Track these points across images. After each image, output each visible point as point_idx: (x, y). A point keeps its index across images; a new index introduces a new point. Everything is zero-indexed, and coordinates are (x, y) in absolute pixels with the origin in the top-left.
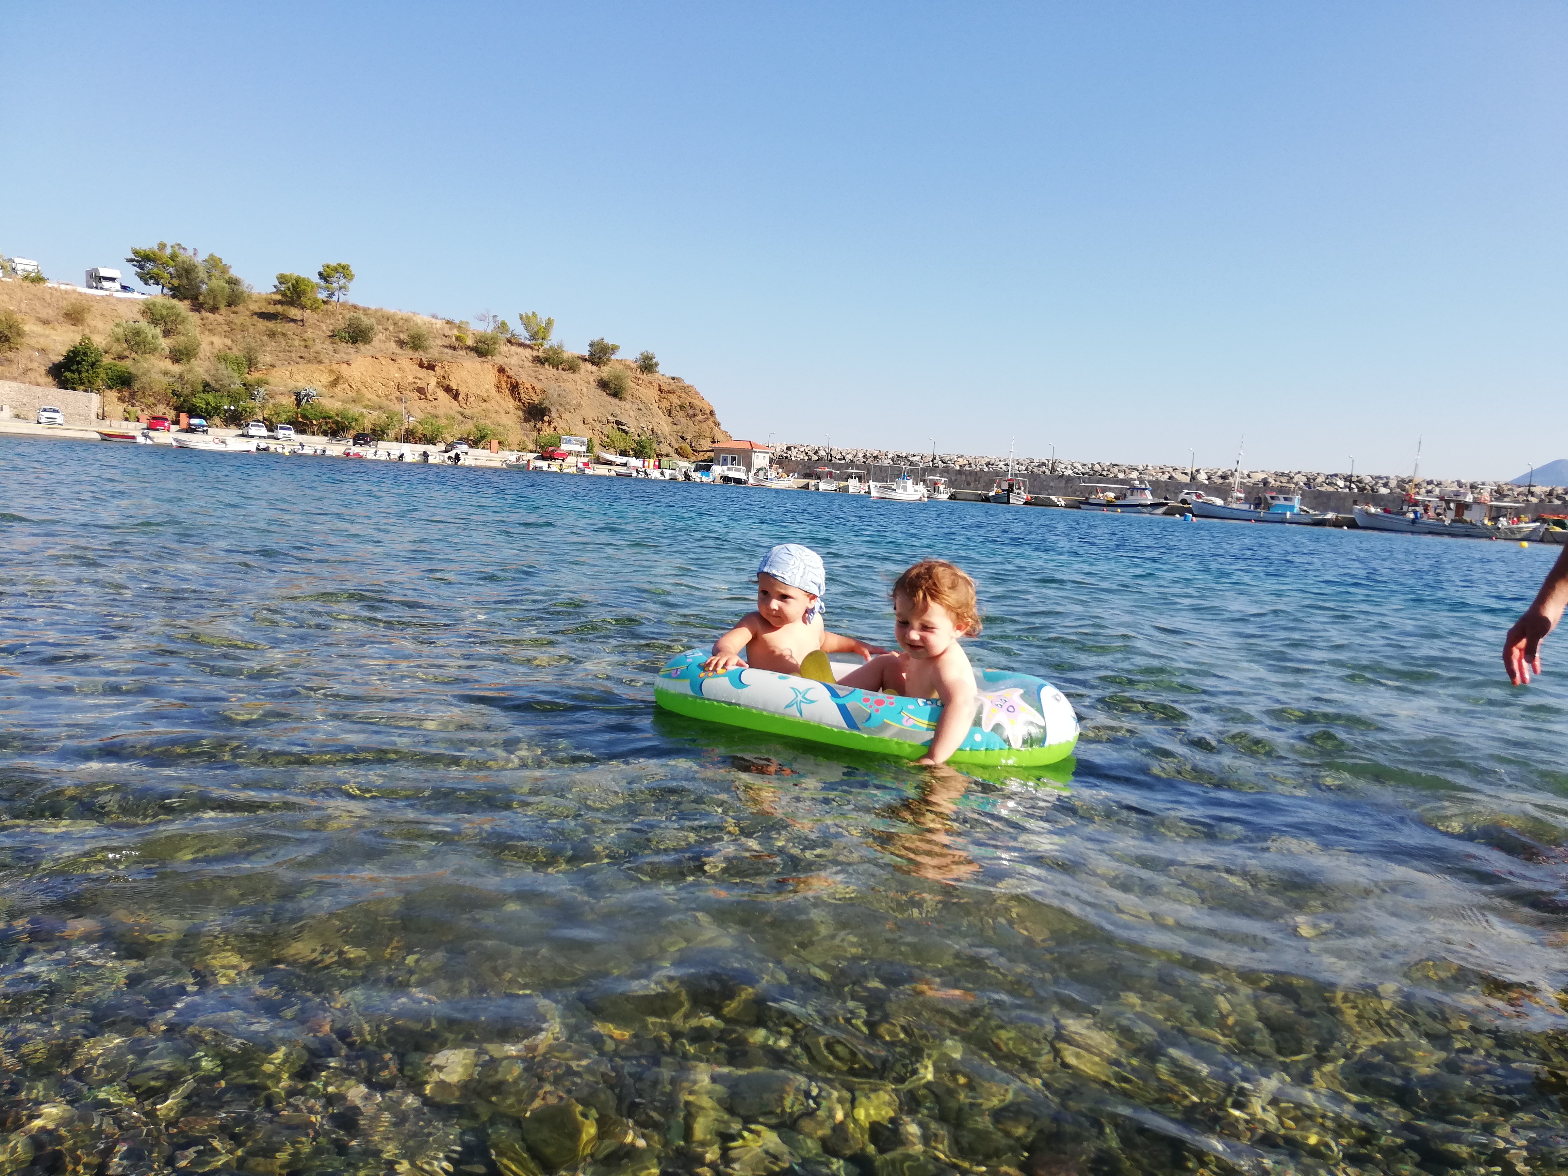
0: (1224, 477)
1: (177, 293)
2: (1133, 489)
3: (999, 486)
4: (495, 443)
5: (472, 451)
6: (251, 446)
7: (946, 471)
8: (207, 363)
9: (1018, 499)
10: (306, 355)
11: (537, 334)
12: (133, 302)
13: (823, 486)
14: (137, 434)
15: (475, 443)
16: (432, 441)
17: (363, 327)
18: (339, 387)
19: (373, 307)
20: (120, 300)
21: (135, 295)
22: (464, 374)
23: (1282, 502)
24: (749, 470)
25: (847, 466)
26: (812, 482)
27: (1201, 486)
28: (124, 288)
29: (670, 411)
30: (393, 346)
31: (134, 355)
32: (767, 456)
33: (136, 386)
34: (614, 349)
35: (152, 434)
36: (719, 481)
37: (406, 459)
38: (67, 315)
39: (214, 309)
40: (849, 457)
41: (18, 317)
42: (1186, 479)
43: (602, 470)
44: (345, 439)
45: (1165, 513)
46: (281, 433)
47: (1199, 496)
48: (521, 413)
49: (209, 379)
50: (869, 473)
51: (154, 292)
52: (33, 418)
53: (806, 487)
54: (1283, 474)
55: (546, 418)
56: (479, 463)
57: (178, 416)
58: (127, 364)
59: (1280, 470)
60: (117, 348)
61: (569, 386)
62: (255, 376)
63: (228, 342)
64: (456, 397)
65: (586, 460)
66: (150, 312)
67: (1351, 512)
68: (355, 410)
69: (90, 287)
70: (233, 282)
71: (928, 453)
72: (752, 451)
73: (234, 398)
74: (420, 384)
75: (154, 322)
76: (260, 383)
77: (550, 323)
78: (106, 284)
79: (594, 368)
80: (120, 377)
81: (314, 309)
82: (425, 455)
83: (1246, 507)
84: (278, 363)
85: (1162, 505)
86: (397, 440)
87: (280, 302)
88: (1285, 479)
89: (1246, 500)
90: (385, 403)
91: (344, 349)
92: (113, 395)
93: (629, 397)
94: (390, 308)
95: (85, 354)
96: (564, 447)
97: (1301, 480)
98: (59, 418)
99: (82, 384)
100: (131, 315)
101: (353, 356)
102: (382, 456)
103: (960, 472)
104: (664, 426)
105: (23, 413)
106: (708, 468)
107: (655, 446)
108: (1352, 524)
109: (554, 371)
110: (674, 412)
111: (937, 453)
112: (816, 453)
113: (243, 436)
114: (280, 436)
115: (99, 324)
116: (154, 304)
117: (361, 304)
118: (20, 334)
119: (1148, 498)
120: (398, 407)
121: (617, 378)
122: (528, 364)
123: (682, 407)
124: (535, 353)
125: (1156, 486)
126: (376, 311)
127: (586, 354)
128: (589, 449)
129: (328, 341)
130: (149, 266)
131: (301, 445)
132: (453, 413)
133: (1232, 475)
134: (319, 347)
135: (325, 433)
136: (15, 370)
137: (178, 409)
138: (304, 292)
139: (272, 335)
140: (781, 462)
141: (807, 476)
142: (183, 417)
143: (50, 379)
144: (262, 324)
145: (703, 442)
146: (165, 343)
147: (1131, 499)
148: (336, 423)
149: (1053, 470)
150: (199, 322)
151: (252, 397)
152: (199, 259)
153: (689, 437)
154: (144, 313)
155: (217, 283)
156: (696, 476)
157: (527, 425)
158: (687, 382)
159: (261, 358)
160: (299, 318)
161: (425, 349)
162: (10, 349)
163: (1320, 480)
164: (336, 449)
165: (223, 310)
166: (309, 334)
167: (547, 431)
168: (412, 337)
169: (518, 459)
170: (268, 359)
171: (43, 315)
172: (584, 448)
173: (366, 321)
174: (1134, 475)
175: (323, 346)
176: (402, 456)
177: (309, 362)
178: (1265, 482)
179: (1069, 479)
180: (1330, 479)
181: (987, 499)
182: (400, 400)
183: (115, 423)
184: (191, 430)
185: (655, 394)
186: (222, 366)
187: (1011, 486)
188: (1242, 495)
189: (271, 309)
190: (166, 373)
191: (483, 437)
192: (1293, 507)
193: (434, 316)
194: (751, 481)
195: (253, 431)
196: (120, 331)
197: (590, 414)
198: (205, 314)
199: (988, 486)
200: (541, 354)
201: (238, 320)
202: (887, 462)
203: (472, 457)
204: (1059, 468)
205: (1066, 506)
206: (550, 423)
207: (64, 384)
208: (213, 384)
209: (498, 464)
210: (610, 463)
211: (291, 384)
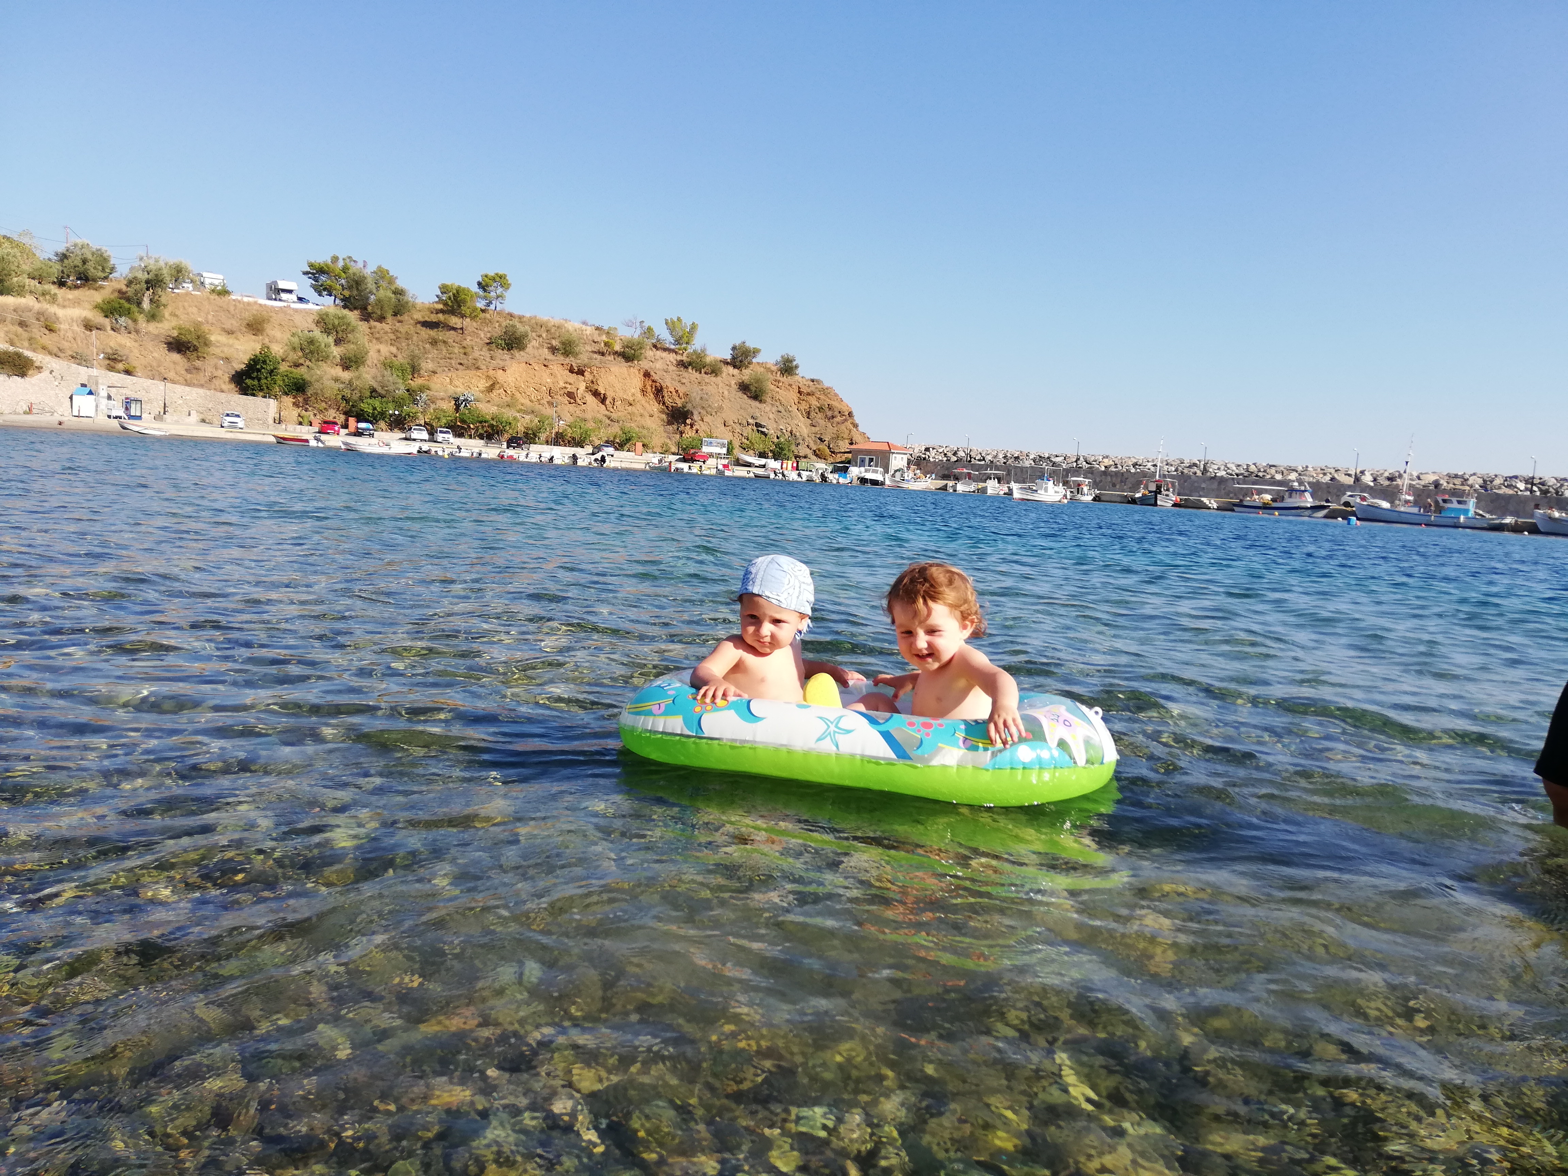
0: (1391, 479)
1: (348, 303)
2: (1292, 491)
3: (1146, 487)
4: (639, 445)
5: (617, 454)
6: (413, 448)
7: (1090, 472)
8: (374, 370)
9: (1167, 501)
10: (464, 362)
11: (683, 338)
12: (308, 312)
13: (961, 487)
14: (310, 437)
15: (619, 446)
16: (580, 444)
17: (518, 335)
18: (496, 392)
19: (528, 315)
20: (296, 311)
21: (310, 306)
22: (612, 378)
23: (1455, 505)
24: (886, 471)
25: (986, 467)
26: (951, 483)
27: (1366, 488)
28: (300, 299)
29: (809, 413)
30: (545, 352)
31: (308, 363)
32: (905, 457)
33: (310, 392)
34: (756, 352)
35: (323, 437)
36: (856, 482)
37: (556, 462)
38: (250, 326)
39: (381, 319)
40: (989, 458)
41: (206, 328)
42: (1350, 481)
43: (741, 472)
44: (499, 442)
45: (1326, 517)
46: (440, 437)
47: (1363, 499)
48: (664, 416)
49: (375, 385)
50: (1009, 474)
51: (327, 303)
52: (217, 422)
53: (944, 488)
54: (1456, 476)
55: (688, 421)
56: (624, 465)
57: (347, 420)
58: (303, 370)
59: (1453, 472)
60: (293, 356)
61: (711, 389)
62: (419, 382)
63: (394, 350)
64: (603, 401)
65: (726, 462)
66: (323, 322)
67: (1532, 516)
68: (509, 414)
69: (270, 299)
70: (399, 292)
71: (1072, 453)
72: (889, 452)
73: (399, 403)
74: (570, 388)
75: (327, 331)
76: (422, 388)
77: (694, 327)
78: (284, 296)
79: (736, 372)
80: (295, 384)
81: (473, 318)
82: (575, 457)
83: (1415, 510)
84: (439, 370)
85: (1323, 507)
86: (547, 443)
87: (442, 311)
88: (1458, 481)
89: (1416, 503)
90: (537, 407)
91: (502, 355)
92: (288, 400)
93: (769, 400)
94: (544, 316)
95: (264, 362)
96: (705, 449)
97: (1477, 482)
98: (240, 422)
99: (262, 390)
100: (306, 325)
101: (508, 362)
102: (533, 458)
103: (1105, 473)
104: (802, 427)
105: (208, 418)
106: (845, 470)
107: (793, 447)
108: (1534, 530)
109: (697, 375)
110: (813, 414)
111: (1081, 453)
112: (955, 454)
113: (406, 439)
114: (440, 439)
115: (277, 333)
116: (327, 315)
117: (516, 312)
118: (207, 344)
119: (1308, 500)
120: (549, 411)
121: (758, 381)
122: (672, 368)
123: (821, 409)
124: (679, 358)
125: (1316, 488)
126: (531, 318)
127: (728, 357)
128: (729, 452)
129: (485, 349)
130: (323, 278)
131: (459, 448)
132: (600, 416)
133: (1400, 476)
134: (476, 354)
135: (481, 437)
136: (202, 378)
137: (348, 414)
138: (464, 301)
139: (434, 342)
140: (920, 463)
141: (945, 477)
142: (352, 421)
143: (233, 386)
144: (426, 333)
145: (841, 443)
146: (336, 352)
147: (1289, 502)
148: (492, 426)
149: (1205, 471)
150: (368, 331)
151: (415, 402)
152: (369, 271)
153: (827, 438)
154: (318, 323)
155: (385, 294)
156: (833, 478)
157: (670, 428)
158: (827, 384)
159: (424, 365)
160: (459, 326)
161: (576, 355)
162: (198, 358)
163: (1497, 482)
164: (491, 452)
165: (390, 319)
166: (468, 342)
167: (689, 433)
168: (563, 343)
169: (660, 461)
170: (430, 366)
171: (228, 326)
172: (724, 451)
173: (521, 328)
174: (1293, 476)
175: (481, 353)
176: (551, 459)
177: (468, 368)
178: (1437, 484)
179: (1222, 480)
180: (1509, 481)
181: (1133, 501)
182: (550, 404)
183: (291, 427)
184: (358, 433)
185: (795, 396)
186: (387, 373)
187: (1159, 488)
188: (1411, 498)
189: (434, 318)
190: (336, 380)
191: (628, 440)
192: (1467, 511)
193: (584, 323)
194: (888, 482)
195: (415, 435)
196: (296, 340)
197: (731, 416)
198: (373, 323)
199: (1135, 488)
200: (684, 358)
201: (403, 329)
202: (1028, 463)
203: (618, 460)
204: (1211, 469)
205: (1218, 509)
206: (692, 426)
207: (245, 391)
208: (379, 389)
209: (642, 466)
210: (748, 465)
211: (451, 390)
